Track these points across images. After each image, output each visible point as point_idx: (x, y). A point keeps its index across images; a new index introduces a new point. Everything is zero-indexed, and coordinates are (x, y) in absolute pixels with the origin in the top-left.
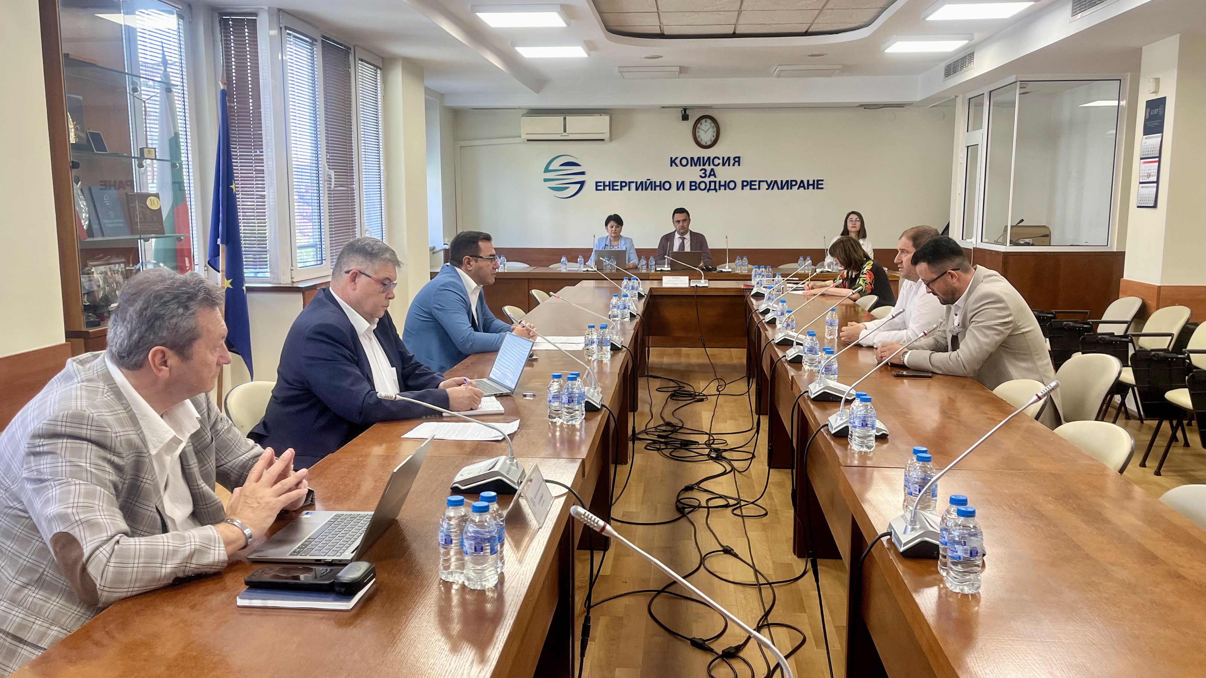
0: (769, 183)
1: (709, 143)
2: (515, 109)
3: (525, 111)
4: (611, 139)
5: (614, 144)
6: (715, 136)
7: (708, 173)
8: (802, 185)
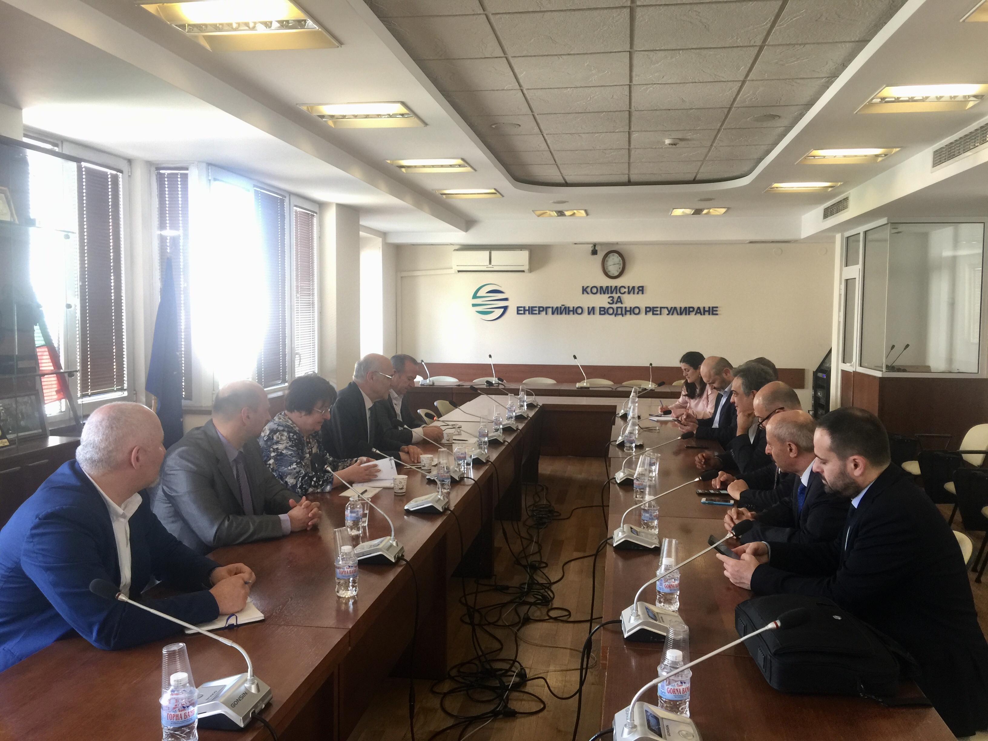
0: (669, 309)
1: (616, 274)
2: (447, 245)
3: (457, 247)
4: (531, 270)
5: (532, 275)
6: (621, 269)
7: (615, 300)
8: (700, 311)
